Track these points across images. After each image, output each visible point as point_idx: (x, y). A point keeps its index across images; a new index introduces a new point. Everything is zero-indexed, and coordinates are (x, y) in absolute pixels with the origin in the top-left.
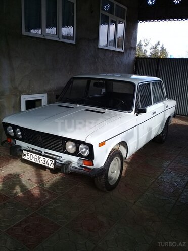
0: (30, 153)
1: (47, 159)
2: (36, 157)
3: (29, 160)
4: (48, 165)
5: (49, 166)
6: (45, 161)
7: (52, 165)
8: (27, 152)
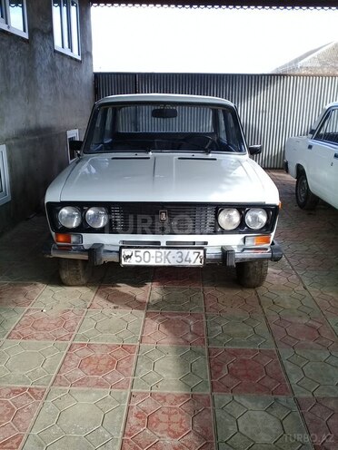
0: (143, 251)
1: (185, 251)
2: (159, 254)
3: (142, 263)
4: (190, 261)
5: (192, 264)
6: (181, 257)
7: (199, 260)
8: (134, 250)
